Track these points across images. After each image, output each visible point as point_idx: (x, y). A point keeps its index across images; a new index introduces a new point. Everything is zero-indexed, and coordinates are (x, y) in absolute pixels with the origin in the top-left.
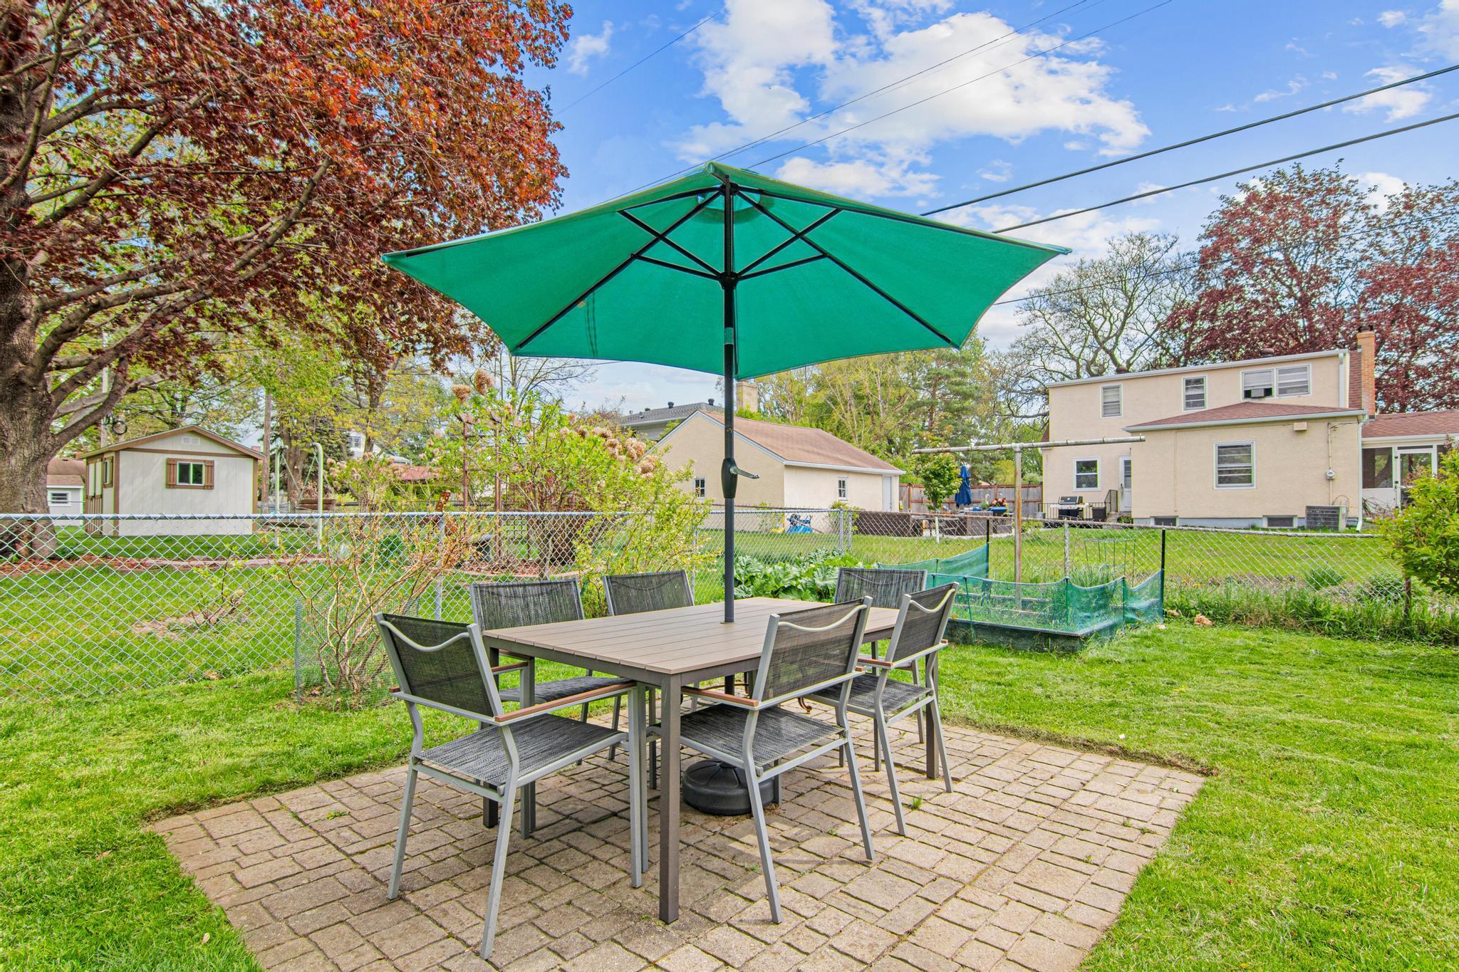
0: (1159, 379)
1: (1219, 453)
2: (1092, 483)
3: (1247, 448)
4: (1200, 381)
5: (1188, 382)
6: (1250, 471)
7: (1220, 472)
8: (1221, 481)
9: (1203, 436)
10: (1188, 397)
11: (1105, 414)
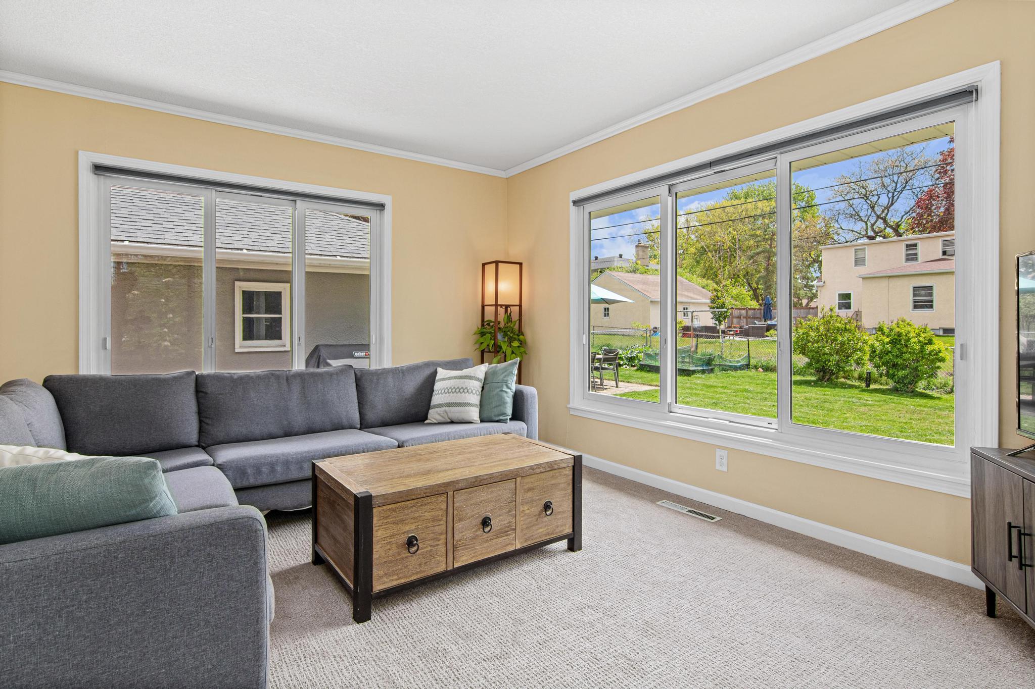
0: (889, 244)
1: (914, 291)
2: (848, 306)
3: (930, 288)
4: (915, 245)
5: (907, 246)
6: (932, 301)
7: (915, 302)
8: (915, 307)
9: (905, 281)
10: (907, 255)
11: (856, 265)
